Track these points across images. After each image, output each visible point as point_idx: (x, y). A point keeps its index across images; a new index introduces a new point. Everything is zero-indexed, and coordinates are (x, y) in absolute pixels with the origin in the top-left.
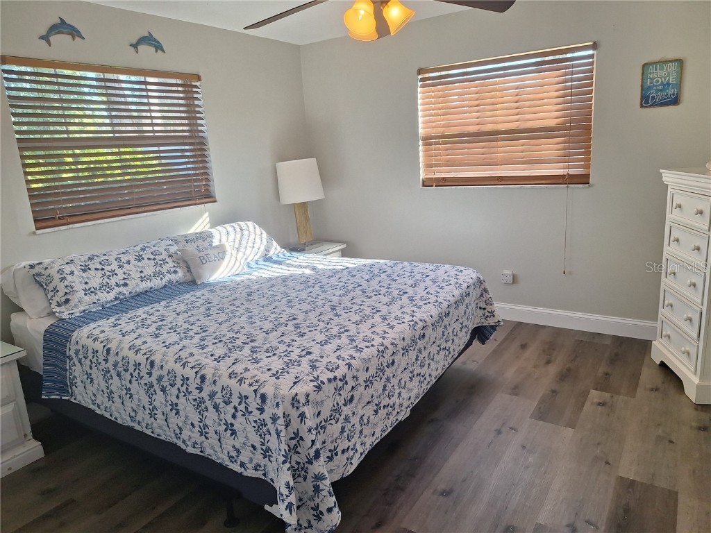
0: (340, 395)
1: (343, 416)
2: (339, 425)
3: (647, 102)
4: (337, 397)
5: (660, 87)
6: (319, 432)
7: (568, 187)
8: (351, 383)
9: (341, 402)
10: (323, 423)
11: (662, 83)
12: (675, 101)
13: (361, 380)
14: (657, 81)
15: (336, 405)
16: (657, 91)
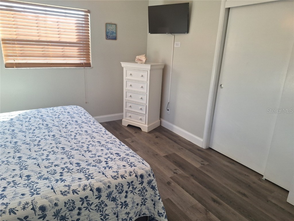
0: (115, 159)
1: (126, 156)
2: (130, 157)
3: (108, 37)
4: (116, 159)
5: (111, 33)
6: (134, 165)
7: (84, 68)
8: (109, 155)
9: (119, 157)
10: (129, 164)
11: (112, 31)
12: (115, 39)
13: (108, 152)
14: (110, 31)
15: (120, 160)
16: (111, 34)
